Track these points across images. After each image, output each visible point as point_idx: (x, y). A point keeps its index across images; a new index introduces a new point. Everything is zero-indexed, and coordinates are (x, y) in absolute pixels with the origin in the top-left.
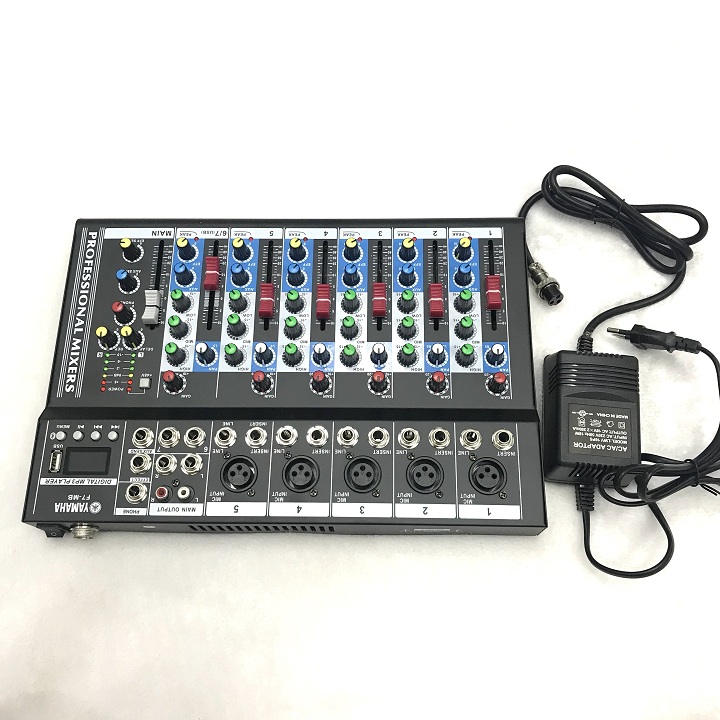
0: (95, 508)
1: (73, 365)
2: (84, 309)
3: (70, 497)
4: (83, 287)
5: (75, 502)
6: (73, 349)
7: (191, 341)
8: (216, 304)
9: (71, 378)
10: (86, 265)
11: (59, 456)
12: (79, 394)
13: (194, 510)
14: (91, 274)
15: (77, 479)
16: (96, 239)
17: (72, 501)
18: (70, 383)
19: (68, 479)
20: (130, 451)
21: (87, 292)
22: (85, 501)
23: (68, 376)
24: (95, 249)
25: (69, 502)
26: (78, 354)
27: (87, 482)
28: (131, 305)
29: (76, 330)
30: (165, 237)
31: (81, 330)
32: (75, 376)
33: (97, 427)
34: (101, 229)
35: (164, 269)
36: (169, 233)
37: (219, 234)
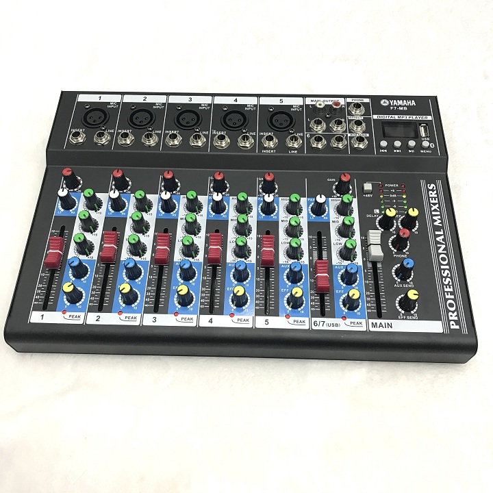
0: (385, 103)
1: (435, 204)
2: (440, 251)
3: (406, 108)
5: (401, 106)
7: (333, 222)
9: (433, 194)
10: (452, 293)
11: (424, 135)
13: (312, 101)
14: (443, 284)
15: (404, 119)
16: (449, 321)
17: (403, 106)
18: (433, 190)
19: (411, 119)
20: (368, 135)
21: (442, 267)
22: (393, 106)
23: (436, 196)
24: (448, 311)
25: (405, 105)
26: (433, 213)
27: (396, 117)
28: (396, 253)
29: (441, 233)
30: (378, 321)
31: (437, 233)
32: (430, 196)
33: (398, 151)
34: (447, 332)
35: (372, 288)
36: (374, 325)
37: (321, 323)
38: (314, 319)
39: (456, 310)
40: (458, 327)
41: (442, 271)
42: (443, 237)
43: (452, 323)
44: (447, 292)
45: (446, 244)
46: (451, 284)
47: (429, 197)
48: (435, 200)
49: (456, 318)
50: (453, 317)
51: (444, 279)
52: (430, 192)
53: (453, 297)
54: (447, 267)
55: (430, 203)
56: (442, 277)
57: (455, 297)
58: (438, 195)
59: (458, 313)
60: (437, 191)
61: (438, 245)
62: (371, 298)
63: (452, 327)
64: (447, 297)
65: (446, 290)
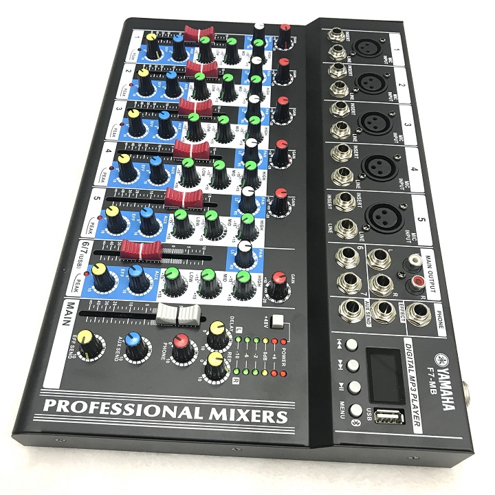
0: (442, 360)
1: (249, 416)
2: (166, 408)
3: (434, 392)
4: (131, 412)
5: (438, 385)
6: (225, 418)
7: (225, 275)
8: (180, 252)
9: (267, 417)
10: (97, 412)
12: (291, 404)
13: (428, 257)
14: (113, 402)
15: (410, 385)
16: (57, 399)
17: (438, 389)
18: (275, 418)
19: (412, 397)
20: (369, 325)
21: (140, 406)
22: (436, 373)
23: (264, 421)
24: (72, 401)
25: (440, 393)
26: (232, 411)
27: (412, 373)
28: (169, 346)
29: (197, 416)
30: (75, 311)
31: (197, 410)
32: (265, 412)
33: (341, 366)
34: (43, 393)
35: (122, 309)
36: (71, 306)
37: (85, 250)
38: (91, 243)
39: (71, 413)
40: (46, 409)
41: (133, 405)
42: (190, 417)
43: (54, 402)
44: (100, 406)
45: (176, 419)
46: (112, 413)
47: (262, 409)
48: (257, 418)
49: (59, 410)
50: (62, 406)
51: (120, 405)
52: (272, 414)
53: (91, 411)
54: (139, 414)
55: (251, 409)
56: (124, 403)
57: (91, 415)
58: (264, 424)
59: (66, 414)
60: (272, 424)
61: (176, 408)
62: (108, 306)
63: (47, 401)
64: (93, 404)
65: (104, 404)
